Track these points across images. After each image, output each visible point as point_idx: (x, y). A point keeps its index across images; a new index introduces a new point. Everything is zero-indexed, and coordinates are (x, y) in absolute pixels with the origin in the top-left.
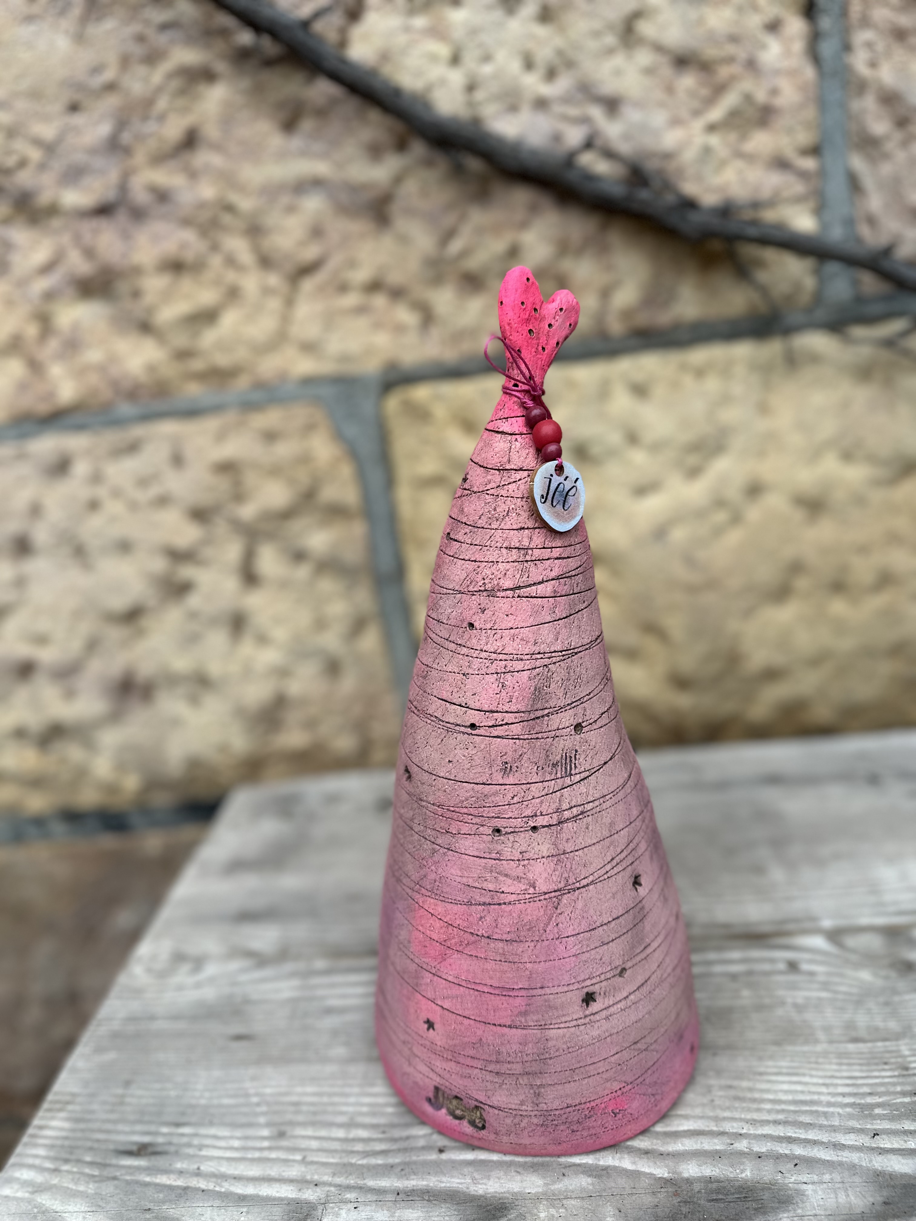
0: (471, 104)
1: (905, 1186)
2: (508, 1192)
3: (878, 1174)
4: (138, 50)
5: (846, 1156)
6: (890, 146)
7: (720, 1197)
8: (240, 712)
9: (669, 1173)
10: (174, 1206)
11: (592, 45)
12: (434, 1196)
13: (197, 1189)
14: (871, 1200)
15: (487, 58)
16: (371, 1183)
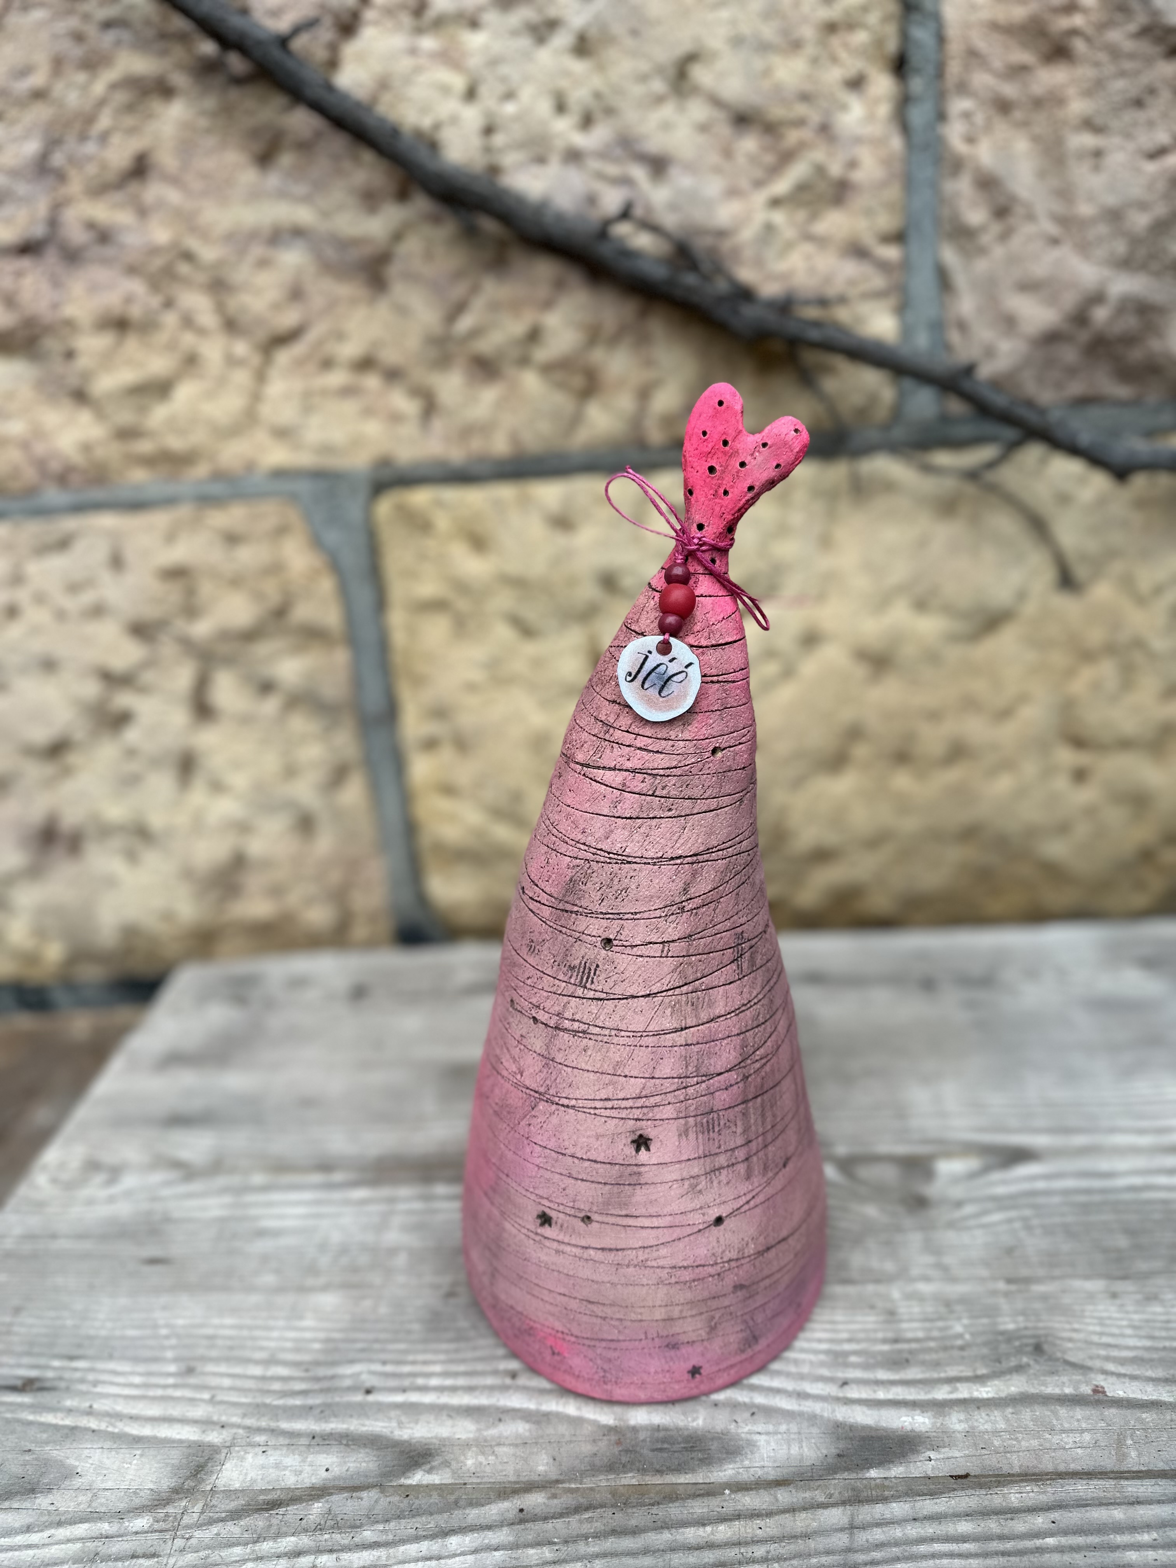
0: (488, 150)
1: (863, 1439)
2: (436, 1438)
3: (838, 1425)
4: (76, 52)
5: (808, 1406)
6: (986, 239)
7: (666, 1446)
8: (187, 873)
9: (615, 1419)
10: (58, 1447)
11: (637, 90)
12: (353, 1440)
13: (87, 1429)
14: (825, 1452)
15: (509, 95)
16: (285, 1425)
